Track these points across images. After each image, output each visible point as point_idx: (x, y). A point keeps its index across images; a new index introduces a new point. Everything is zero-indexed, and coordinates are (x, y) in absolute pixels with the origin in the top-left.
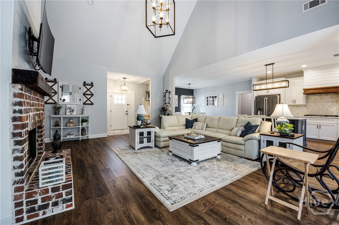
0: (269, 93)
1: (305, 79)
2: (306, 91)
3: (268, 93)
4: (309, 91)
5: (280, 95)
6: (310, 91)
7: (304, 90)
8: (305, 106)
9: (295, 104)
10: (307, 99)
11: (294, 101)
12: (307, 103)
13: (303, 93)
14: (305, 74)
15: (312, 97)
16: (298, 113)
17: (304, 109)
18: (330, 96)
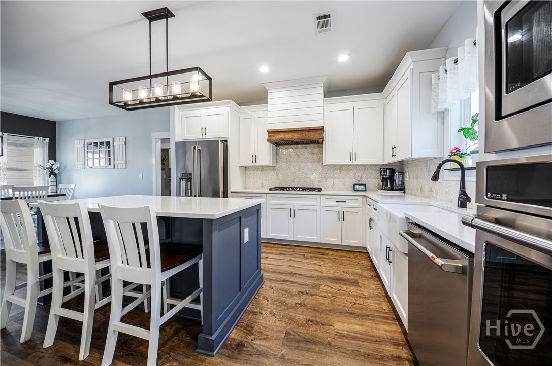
0: (207, 136)
1: (270, 107)
2: (271, 136)
3: (204, 137)
4: (276, 135)
5: (226, 141)
6: (279, 135)
7: (269, 132)
8: (273, 168)
9: (256, 164)
10: (277, 154)
11: (254, 158)
12: (277, 162)
13: (267, 140)
14: (270, 96)
15: (284, 151)
16: (262, 183)
17: (272, 174)
18: (310, 149)
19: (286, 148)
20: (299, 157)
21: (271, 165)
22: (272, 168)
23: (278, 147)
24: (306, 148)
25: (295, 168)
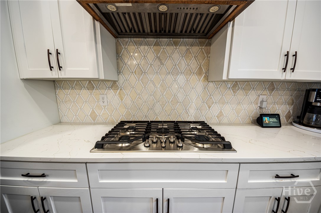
16: (93, 112)
17: (111, 95)
18: (184, 48)
19: (136, 43)
20: (162, 64)
21: (102, 77)
22: (109, 84)
23: (120, 40)
24: (176, 44)
25: (154, 85)
